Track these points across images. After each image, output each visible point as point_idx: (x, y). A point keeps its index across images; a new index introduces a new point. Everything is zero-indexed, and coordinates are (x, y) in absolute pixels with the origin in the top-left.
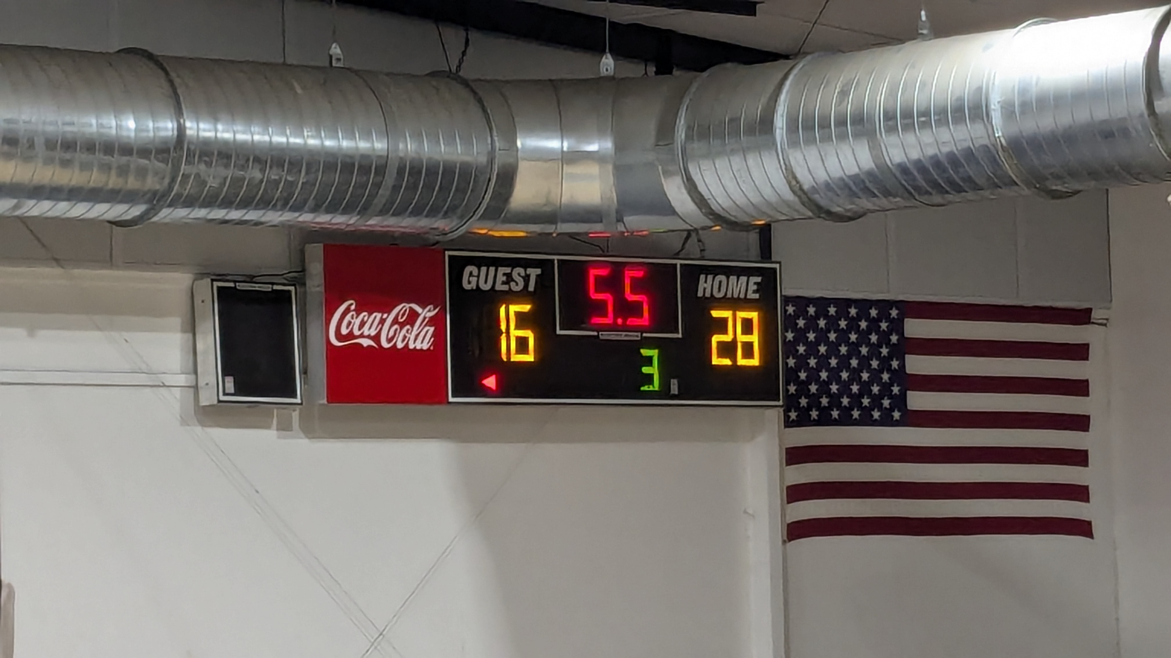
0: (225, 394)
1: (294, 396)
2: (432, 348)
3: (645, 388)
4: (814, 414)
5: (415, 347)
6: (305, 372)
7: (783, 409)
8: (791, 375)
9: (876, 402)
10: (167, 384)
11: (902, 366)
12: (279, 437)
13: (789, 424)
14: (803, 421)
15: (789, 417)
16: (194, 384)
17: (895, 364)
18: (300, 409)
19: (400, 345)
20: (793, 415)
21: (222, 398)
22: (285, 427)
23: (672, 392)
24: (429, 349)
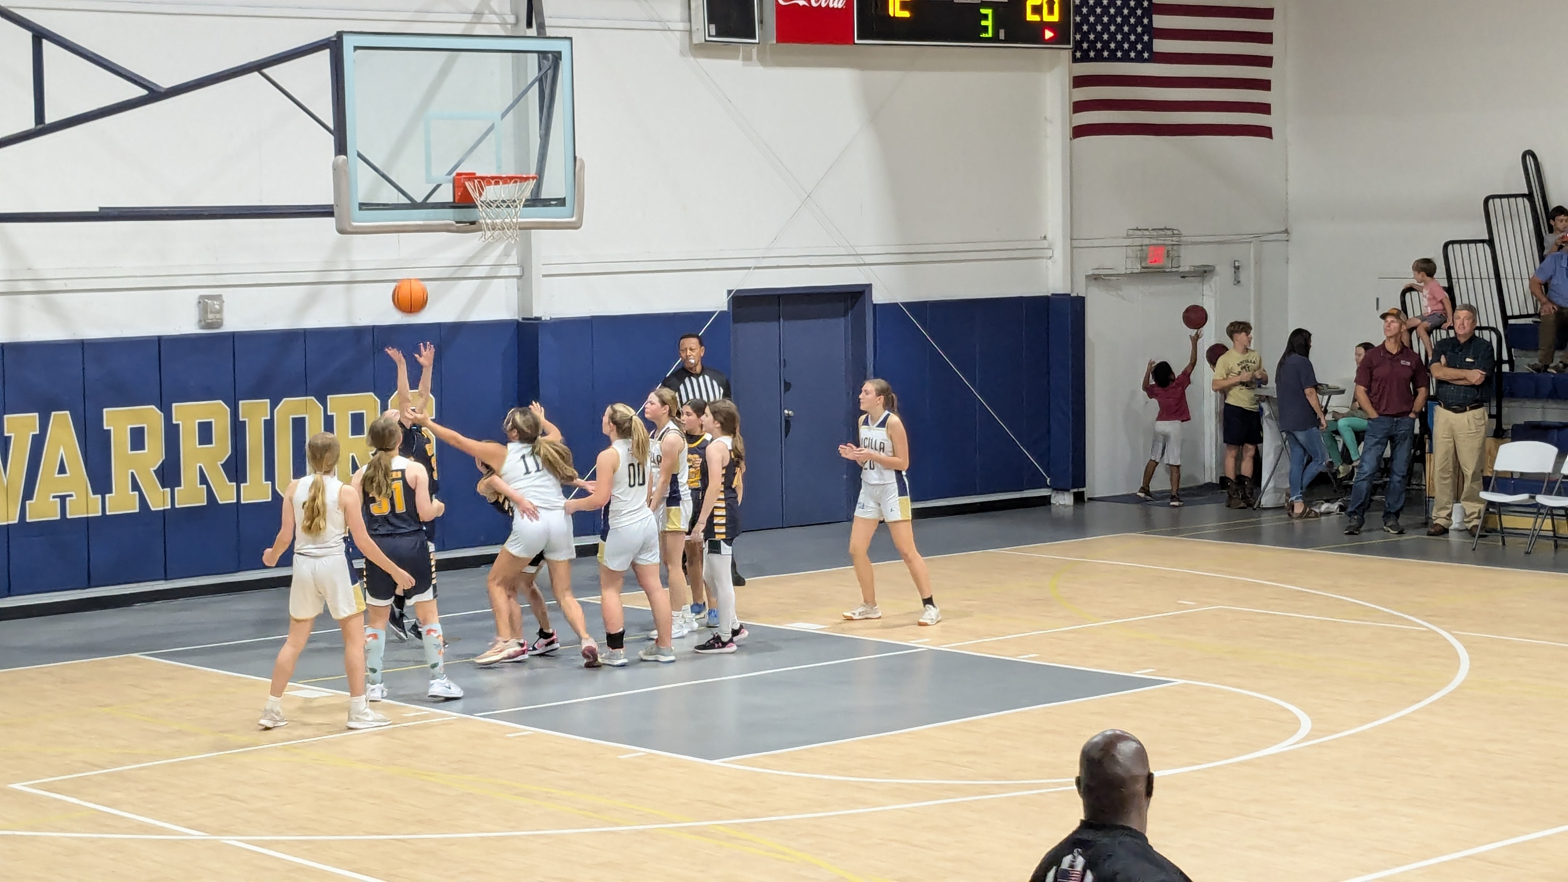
0: (709, 36)
1: (754, 37)
2: (844, 7)
3: (983, 35)
4: (1092, 54)
5: (833, 7)
6: (761, 22)
7: (1071, 51)
8: (1078, 27)
9: (1133, 46)
10: (671, 28)
11: (1151, 21)
12: (744, 65)
13: (1075, 60)
14: (1085, 58)
15: (1075, 56)
16: (688, 29)
17: (1146, 21)
18: (758, 47)
19: (824, 5)
20: (1078, 54)
21: (708, 38)
22: (747, 58)
23: (1000, 38)
24: (842, 8)
